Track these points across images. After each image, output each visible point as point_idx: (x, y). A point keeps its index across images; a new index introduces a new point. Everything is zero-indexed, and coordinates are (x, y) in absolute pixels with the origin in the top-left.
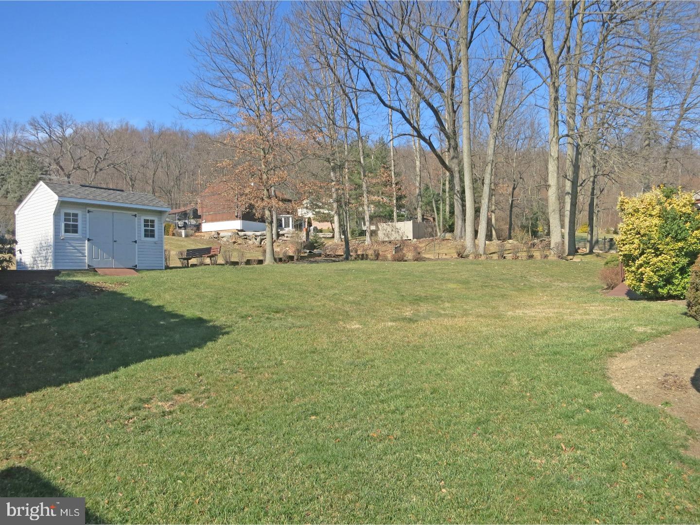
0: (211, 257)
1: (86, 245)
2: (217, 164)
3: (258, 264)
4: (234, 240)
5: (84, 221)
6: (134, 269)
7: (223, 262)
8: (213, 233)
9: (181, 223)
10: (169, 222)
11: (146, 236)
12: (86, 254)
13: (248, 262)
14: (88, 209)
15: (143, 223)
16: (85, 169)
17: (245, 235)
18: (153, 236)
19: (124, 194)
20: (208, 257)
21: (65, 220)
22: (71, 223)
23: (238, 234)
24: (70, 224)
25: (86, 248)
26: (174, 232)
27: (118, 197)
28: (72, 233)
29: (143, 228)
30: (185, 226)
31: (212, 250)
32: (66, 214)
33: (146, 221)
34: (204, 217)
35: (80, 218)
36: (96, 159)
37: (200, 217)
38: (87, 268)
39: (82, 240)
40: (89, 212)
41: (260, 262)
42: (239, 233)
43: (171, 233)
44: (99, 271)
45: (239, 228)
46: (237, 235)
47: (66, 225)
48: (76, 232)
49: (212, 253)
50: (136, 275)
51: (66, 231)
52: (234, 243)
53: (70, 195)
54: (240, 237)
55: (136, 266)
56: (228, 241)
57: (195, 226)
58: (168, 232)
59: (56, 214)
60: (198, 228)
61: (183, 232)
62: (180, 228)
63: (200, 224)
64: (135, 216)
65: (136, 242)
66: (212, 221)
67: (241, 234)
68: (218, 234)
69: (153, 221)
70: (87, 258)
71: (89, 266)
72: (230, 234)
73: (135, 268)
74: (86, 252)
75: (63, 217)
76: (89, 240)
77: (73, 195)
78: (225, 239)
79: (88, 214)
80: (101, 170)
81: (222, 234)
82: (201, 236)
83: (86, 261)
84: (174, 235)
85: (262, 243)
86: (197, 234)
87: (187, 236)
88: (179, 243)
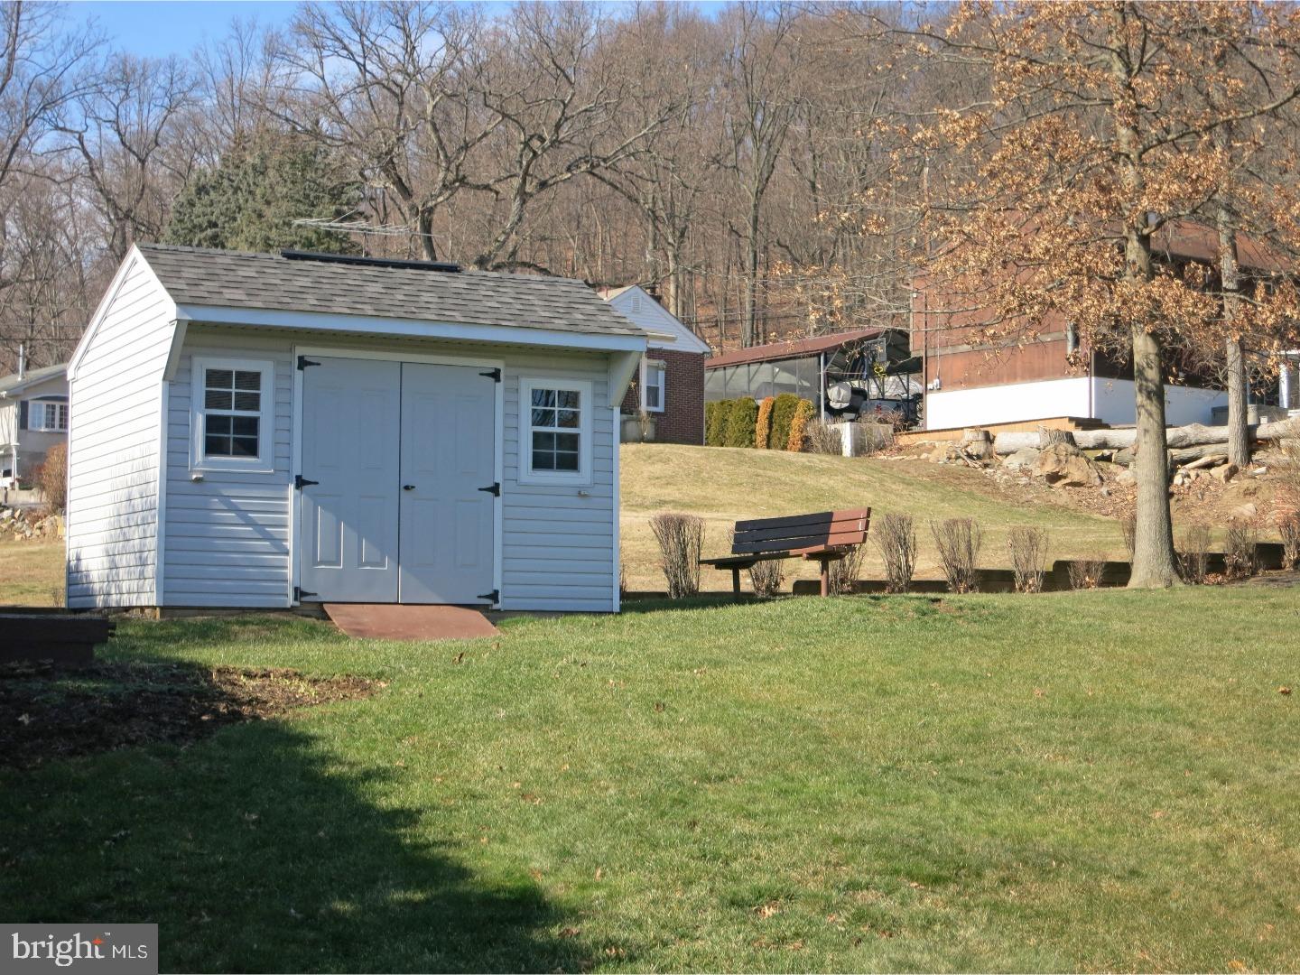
0: (824, 557)
1: (290, 504)
2: (910, 131)
3: (1103, 584)
4: (1050, 468)
5: (283, 405)
6: (483, 609)
7: (940, 576)
8: (969, 435)
9: (838, 395)
10: (791, 388)
11: (540, 462)
12: (290, 545)
13: (1059, 577)
14: (301, 351)
15: (526, 407)
16: (487, 187)
17: (1104, 445)
18: (570, 463)
19: (459, 283)
20: (812, 556)
21: (212, 400)
22: (233, 412)
23: (1070, 438)
24: (227, 418)
25: (290, 518)
26: (810, 431)
27: (426, 297)
28: (236, 453)
29: (527, 430)
30: (857, 405)
31: (834, 528)
32: (214, 377)
33: (543, 397)
34: (933, 367)
35: (266, 392)
36: (526, 144)
37: (915, 367)
38: (290, 601)
39: (271, 483)
40: (303, 363)
41: (1117, 574)
42: (1079, 434)
43: (795, 435)
44: (339, 617)
45: (1084, 414)
46: (1065, 447)
47: (212, 423)
48: (250, 448)
49: (833, 541)
50: (489, 636)
51: (213, 447)
52: (1054, 478)
53: (229, 294)
54: (1081, 451)
55: (494, 596)
56: (1026, 472)
57: (898, 404)
58: (784, 431)
59: (175, 376)
60: (910, 412)
61: (846, 430)
62: (835, 414)
63: (919, 397)
64: (495, 375)
65: (495, 490)
66: (969, 382)
67: (1087, 437)
68: (989, 439)
69: (571, 399)
70: (290, 560)
71: (299, 593)
72: (1036, 439)
73: (491, 608)
74: (290, 532)
75: (200, 389)
76: (301, 483)
77: (238, 295)
78: (1013, 463)
79: (299, 374)
80: (543, 185)
81: (1003, 440)
82: (920, 448)
83: (289, 573)
84: (806, 445)
85: (1178, 480)
86: (904, 440)
87: (860, 449)
88: (811, 481)
